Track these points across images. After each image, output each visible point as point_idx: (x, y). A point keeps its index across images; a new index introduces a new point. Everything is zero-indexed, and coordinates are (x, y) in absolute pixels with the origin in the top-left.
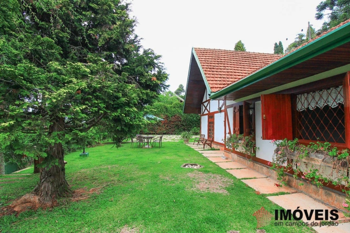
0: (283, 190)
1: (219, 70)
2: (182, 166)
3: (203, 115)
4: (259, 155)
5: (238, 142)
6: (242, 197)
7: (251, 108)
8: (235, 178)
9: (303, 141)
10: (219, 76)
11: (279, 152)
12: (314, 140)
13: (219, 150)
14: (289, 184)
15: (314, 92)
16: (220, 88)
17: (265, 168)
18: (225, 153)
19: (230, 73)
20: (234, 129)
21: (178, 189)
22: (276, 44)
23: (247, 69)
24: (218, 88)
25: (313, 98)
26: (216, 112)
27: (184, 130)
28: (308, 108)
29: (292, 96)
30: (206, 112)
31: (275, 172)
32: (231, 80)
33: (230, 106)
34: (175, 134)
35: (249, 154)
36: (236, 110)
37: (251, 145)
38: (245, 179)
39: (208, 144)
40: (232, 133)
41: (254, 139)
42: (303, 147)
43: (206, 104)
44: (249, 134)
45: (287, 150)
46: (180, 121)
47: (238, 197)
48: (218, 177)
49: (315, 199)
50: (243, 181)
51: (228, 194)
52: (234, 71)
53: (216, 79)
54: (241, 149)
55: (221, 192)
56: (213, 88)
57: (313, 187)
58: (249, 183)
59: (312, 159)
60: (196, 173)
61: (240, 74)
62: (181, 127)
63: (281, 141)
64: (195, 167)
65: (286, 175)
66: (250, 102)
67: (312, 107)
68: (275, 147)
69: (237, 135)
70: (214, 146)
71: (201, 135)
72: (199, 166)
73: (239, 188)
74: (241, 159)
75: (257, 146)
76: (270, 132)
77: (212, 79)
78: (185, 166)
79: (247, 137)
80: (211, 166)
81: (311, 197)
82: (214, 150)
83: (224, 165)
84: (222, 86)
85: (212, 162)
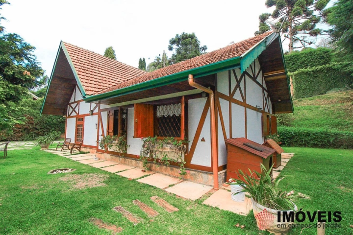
0: (146, 173)
1: (93, 73)
2: (49, 173)
3: (70, 117)
4: (130, 151)
5: (112, 142)
6: (119, 185)
7: (125, 113)
8: (110, 173)
9: (160, 137)
10: (94, 80)
11: (146, 146)
12: (166, 136)
13: (89, 153)
14: (150, 169)
15: (167, 105)
16: (95, 91)
17: (134, 161)
18: (97, 155)
19: (105, 79)
20: (108, 131)
21: (53, 193)
22: (141, 59)
23: (120, 78)
24: (93, 91)
25: (166, 109)
26: (87, 115)
27: (38, 134)
28: (164, 116)
29: (154, 106)
30: (74, 114)
31: (141, 162)
32: (106, 85)
33: (104, 110)
34: (23, 140)
35: (121, 152)
36: (111, 114)
37: (124, 144)
38: (119, 172)
39: (77, 148)
40: (106, 135)
41: (126, 138)
42: (160, 141)
43: (73, 105)
44: (122, 134)
45: (150, 144)
46: (32, 124)
47: (115, 186)
48: (95, 175)
49: (166, 175)
50: (117, 174)
51: (107, 185)
52: (109, 77)
53: (91, 82)
54: (114, 148)
55: (100, 185)
56: (88, 90)
57: (164, 167)
58: (122, 174)
59: (165, 149)
60: (69, 176)
61: (114, 81)
62: (33, 131)
63: (146, 138)
64: (66, 171)
65: (149, 163)
66: (124, 108)
67: (166, 115)
68: (143, 143)
69: (111, 136)
70: (83, 149)
71: (66, 139)
72: (70, 170)
73: (115, 179)
74: (114, 157)
75: (128, 144)
76: (140, 131)
77: (87, 81)
78: (52, 172)
79: (120, 137)
80: (84, 168)
81: (163, 174)
82: (84, 153)
83: (97, 165)
84: (97, 90)
85: (84, 165)
